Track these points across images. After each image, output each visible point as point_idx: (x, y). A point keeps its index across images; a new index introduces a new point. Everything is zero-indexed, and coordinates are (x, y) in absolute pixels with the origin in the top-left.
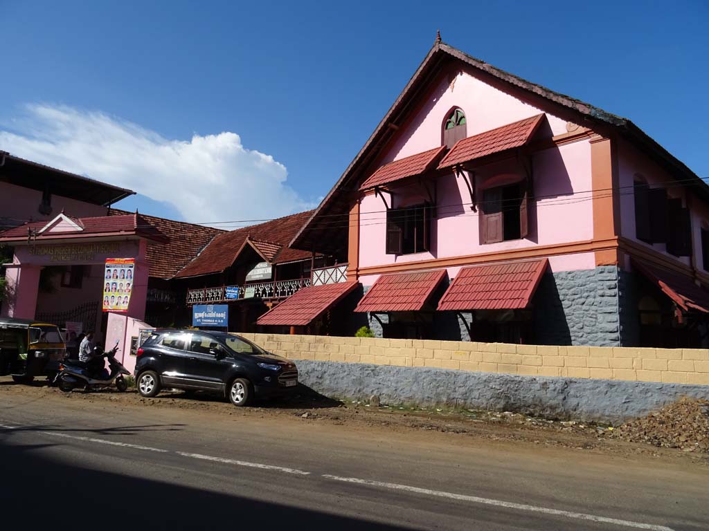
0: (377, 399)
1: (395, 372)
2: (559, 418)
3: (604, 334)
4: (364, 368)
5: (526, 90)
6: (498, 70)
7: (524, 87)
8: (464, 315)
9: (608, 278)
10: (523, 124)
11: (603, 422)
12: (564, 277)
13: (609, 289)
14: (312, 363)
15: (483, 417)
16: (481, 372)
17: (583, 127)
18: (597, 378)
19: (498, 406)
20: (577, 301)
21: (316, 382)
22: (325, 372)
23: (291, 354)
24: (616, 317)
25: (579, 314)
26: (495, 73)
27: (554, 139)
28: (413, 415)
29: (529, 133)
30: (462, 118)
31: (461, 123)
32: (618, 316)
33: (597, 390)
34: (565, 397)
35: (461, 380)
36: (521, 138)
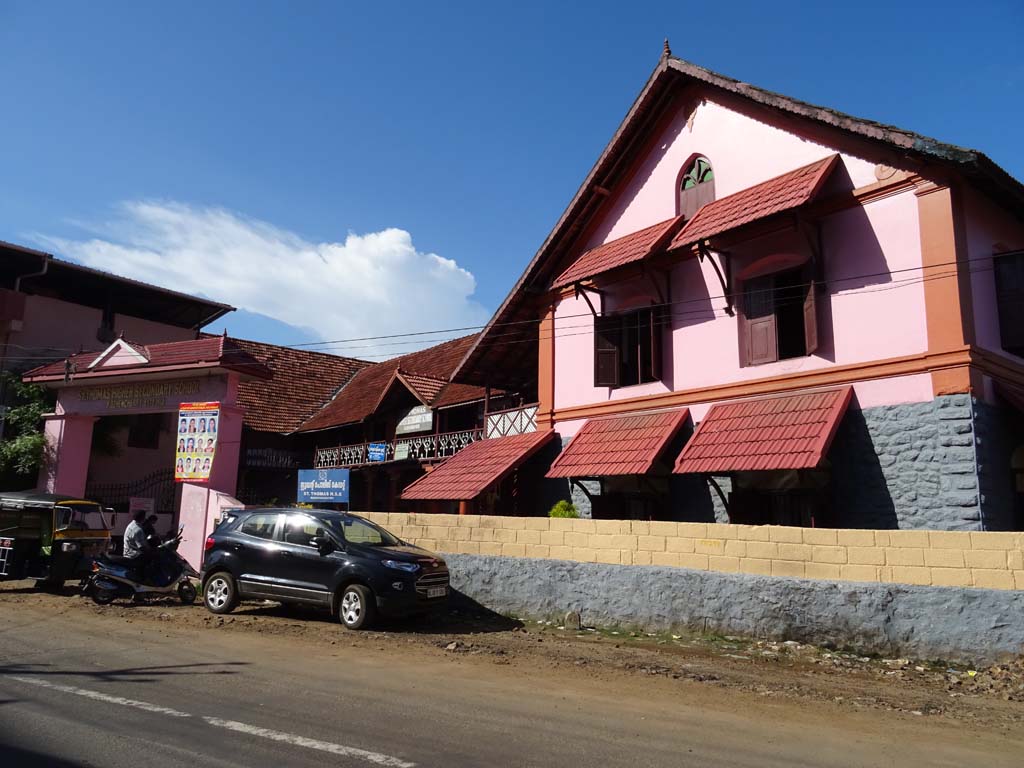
0: (577, 617)
1: (605, 572)
2: (880, 653)
3: (954, 509)
4: (555, 567)
5: (806, 118)
6: (761, 91)
7: (804, 113)
8: (718, 480)
9: (957, 416)
10: (803, 173)
11: (958, 661)
12: (881, 416)
13: (960, 433)
14: (475, 558)
15: (750, 650)
16: (744, 575)
17: (904, 170)
18: (945, 586)
19: (775, 631)
20: (904, 454)
21: (482, 590)
22: (495, 574)
23: (443, 544)
24: (974, 480)
25: (909, 476)
26: (756, 95)
27: (856, 193)
28: (632, 646)
29: (812, 185)
30: (706, 171)
31: (705, 179)
32: (977, 478)
33: (946, 606)
34: (889, 618)
35: (710, 588)
36: (800, 194)
